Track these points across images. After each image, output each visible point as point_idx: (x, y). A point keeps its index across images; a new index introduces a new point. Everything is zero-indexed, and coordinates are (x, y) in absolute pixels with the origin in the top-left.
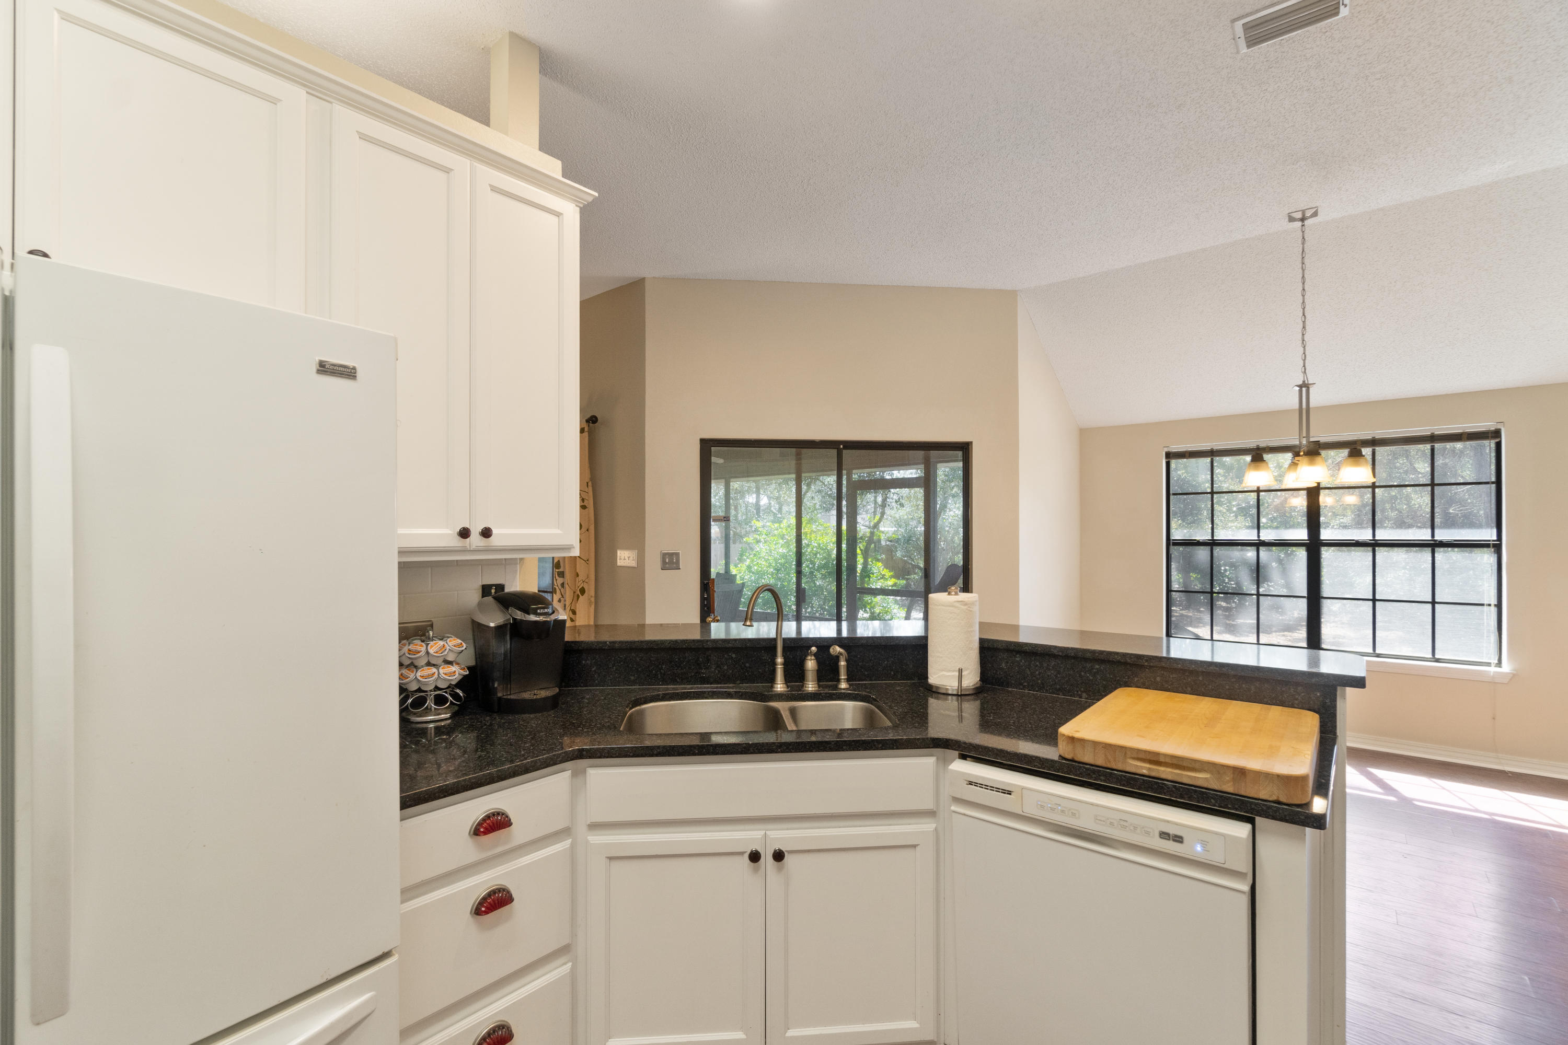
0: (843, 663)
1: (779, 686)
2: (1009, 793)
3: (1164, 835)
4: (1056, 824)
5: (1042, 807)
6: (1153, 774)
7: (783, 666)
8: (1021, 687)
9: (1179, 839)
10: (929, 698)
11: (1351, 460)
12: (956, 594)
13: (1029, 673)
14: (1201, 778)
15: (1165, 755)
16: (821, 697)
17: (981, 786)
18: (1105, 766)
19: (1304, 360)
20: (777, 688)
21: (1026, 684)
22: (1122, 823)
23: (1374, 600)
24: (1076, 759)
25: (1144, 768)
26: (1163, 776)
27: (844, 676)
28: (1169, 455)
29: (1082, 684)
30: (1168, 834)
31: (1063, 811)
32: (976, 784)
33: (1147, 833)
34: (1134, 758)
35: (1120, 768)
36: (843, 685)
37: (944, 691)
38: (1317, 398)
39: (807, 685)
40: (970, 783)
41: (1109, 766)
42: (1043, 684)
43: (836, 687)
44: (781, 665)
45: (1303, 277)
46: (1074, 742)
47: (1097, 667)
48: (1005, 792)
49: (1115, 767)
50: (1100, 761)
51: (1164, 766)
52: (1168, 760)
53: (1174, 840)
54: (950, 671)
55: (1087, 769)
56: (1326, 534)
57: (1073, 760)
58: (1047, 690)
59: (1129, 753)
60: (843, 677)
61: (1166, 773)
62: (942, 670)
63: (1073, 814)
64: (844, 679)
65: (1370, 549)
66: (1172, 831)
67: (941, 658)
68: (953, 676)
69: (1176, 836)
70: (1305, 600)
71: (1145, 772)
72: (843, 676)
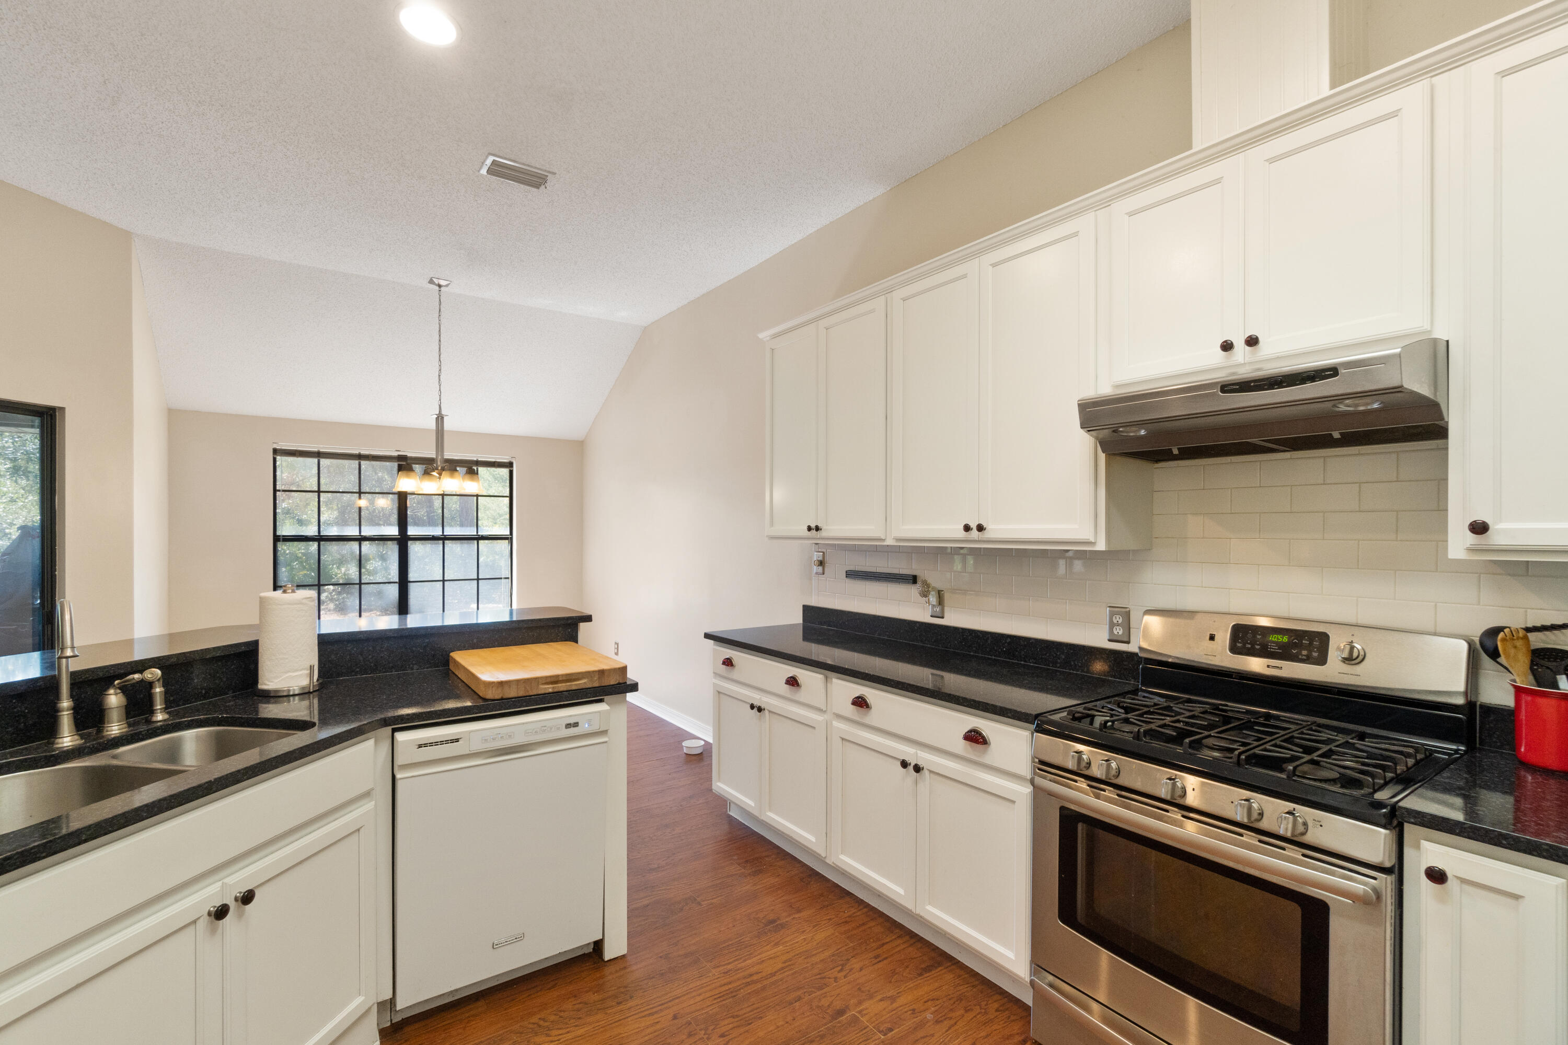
0: (158, 690)
1: (65, 740)
2: (457, 740)
3: (568, 726)
4: (494, 750)
5: (486, 740)
6: (556, 690)
7: (72, 712)
8: (353, 674)
9: (576, 725)
10: (260, 705)
11: (468, 476)
12: (293, 591)
13: (361, 659)
14: (583, 683)
15: (563, 675)
16: (141, 736)
17: (431, 744)
18: (525, 695)
19: (440, 395)
20: (63, 743)
21: (358, 670)
22: (543, 728)
23: (444, 581)
24: (504, 697)
25: (549, 688)
26: (561, 689)
27: (161, 705)
28: (275, 451)
29: (413, 658)
30: (570, 724)
31: (502, 737)
32: (426, 745)
33: (558, 729)
34: (543, 684)
35: (535, 693)
36: (160, 717)
37: (285, 694)
38: (448, 425)
39: (109, 728)
40: (420, 746)
41: (527, 694)
42: (375, 665)
43: (149, 721)
44: (68, 710)
45: (440, 331)
46: (502, 686)
47: (427, 640)
48: (453, 741)
49: (531, 694)
50: (521, 693)
51: (560, 683)
52: (564, 678)
53: (574, 727)
54: (297, 670)
55: (513, 701)
56: (412, 531)
57: (502, 699)
58: (380, 671)
59: (540, 681)
60: (159, 707)
61: (562, 687)
62: (289, 672)
63: (510, 736)
64: (161, 709)
65: (441, 542)
66: (572, 721)
67: (287, 659)
68: (301, 675)
69: (575, 723)
70: (397, 585)
71: (550, 690)
72: (159, 705)
